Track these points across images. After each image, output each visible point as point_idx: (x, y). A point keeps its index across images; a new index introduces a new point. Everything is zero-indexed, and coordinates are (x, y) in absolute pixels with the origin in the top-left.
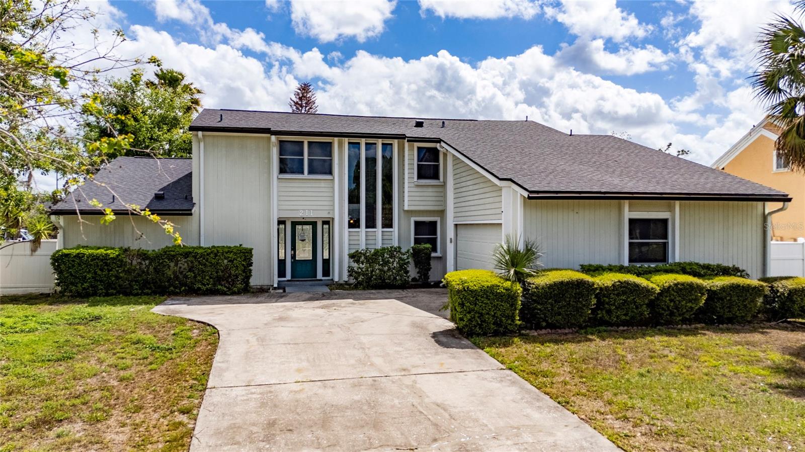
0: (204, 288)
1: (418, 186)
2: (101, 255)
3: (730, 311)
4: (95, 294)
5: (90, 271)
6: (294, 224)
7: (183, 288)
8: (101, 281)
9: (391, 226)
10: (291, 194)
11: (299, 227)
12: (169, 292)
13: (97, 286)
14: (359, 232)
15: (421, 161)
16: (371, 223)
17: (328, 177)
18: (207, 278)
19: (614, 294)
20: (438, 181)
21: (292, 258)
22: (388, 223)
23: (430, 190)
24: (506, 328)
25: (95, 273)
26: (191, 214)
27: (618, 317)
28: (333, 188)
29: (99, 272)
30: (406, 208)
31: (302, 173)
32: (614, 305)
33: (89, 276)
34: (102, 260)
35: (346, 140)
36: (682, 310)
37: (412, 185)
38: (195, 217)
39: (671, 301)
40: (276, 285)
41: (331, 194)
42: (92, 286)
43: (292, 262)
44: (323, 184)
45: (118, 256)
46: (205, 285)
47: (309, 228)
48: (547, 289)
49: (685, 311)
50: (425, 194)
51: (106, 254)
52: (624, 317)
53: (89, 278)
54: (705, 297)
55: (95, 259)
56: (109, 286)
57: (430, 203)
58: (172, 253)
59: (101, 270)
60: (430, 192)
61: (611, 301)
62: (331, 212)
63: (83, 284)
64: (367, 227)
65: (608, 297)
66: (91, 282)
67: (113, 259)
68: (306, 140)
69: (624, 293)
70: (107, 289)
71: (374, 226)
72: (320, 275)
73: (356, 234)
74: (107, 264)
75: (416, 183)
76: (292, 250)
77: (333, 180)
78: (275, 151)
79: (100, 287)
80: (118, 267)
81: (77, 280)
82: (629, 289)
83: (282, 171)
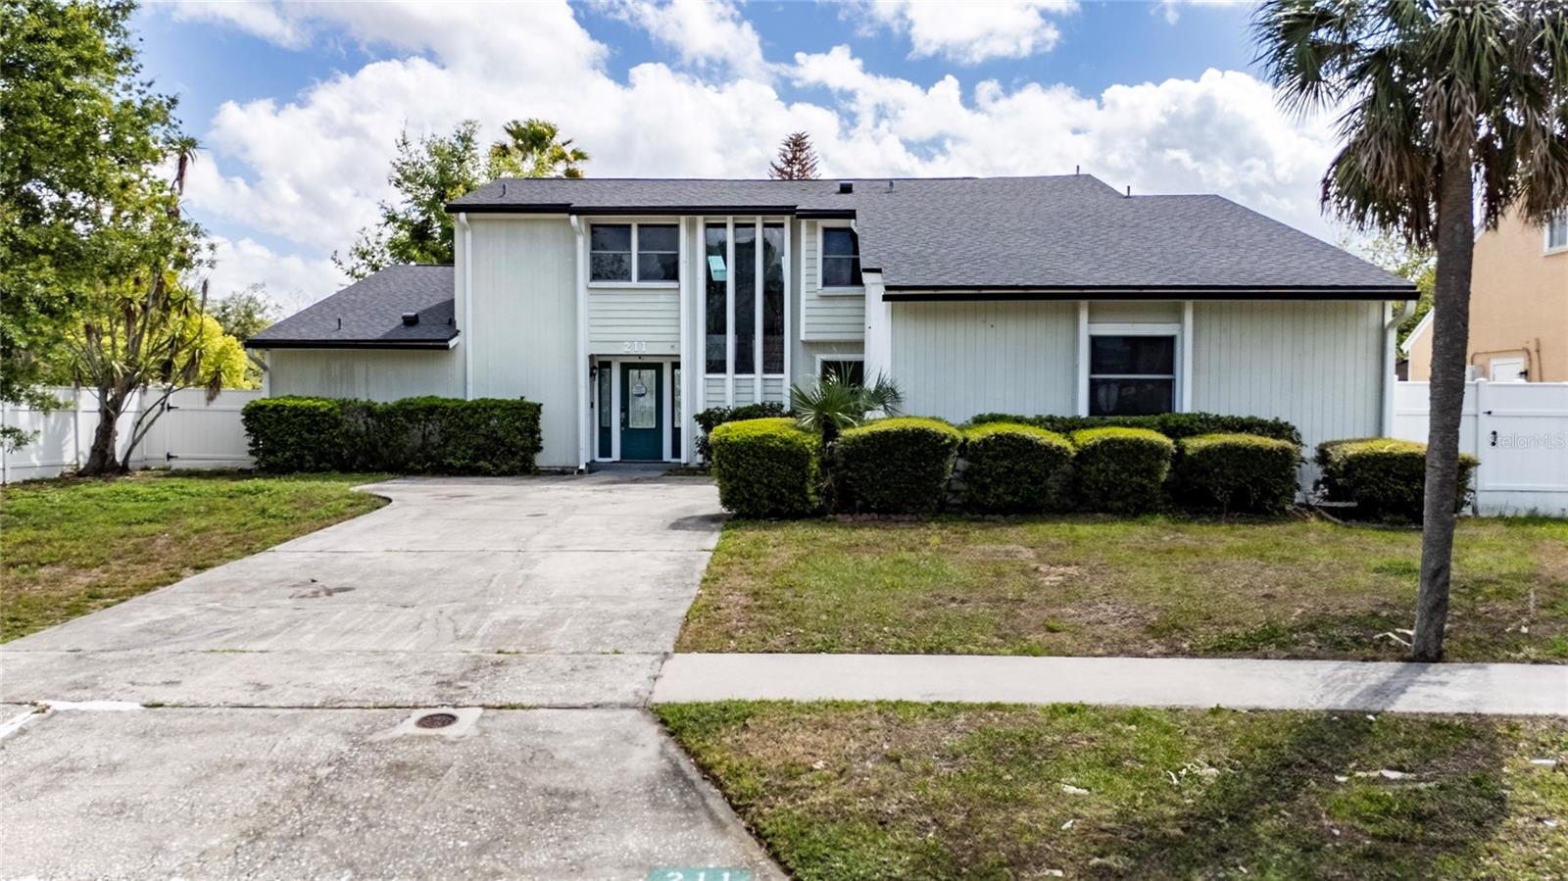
0: (458, 464)
1: (824, 297)
2: (308, 408)
5: (292, 433)
6: (626, 368)
7: (429, 464)
8: (310, 449)
9: (778, 369)
10: (610, 314)
11: (633, 373)
12: (408, 470)
13: (303, 457)
14: (723, 379)
15: (830, 253)
16: (744, 365)
17: (671, 284)
18: (463, 448)
19: (988, 457)
20: (858, 287)
21: (622, 424)
22: (774, 364)
23: (846, 304)
24: (791, 506)
25: (301, 435)
26: (450, 348)
27: (998, 497)
28: (678, 304)
29: (306, 435)
30: (803, 337)
31: (630, 279)
32: (989, 475)
33: (291, 440)
34: (309, 416)
35: (700, 219)
36: (1123, 490)
37: (814, 296)
38: (455, 355)
39: (1101, 471)
40: (582, 467)
41: (675, 315)
42: (297, 456)
43: (622, 432)
44: (662, 297)
45: (330, 410)
46: (459, 460)
47: (649, 375)
48: (861, 445)
49: (1127, 490)
50: (838, 312)
51: (314, 407)
52: (1009, 498)
53: (292, 444)
54: (1167, 468)
55: (300, 415)
56: (321, 457)
57: (845, 328)
60: (845, 308)
61: (983, 469)
62: (676, 345)
63: (284, 453)
65: (978, 462)
66: (295, 450)
67: (324, 414)
68: (635, 221)
70: (318, 462)
71: (752, 371)
72: (667, 456)
74: (317, 424)
75: (820, 292)
76: (622, 410)
77: (678, 289)
78: (583, 244)
79: (308, 457)
80: (331, 427)
81: (277, 447)
82: (1014, 448)
83: (596, 276)
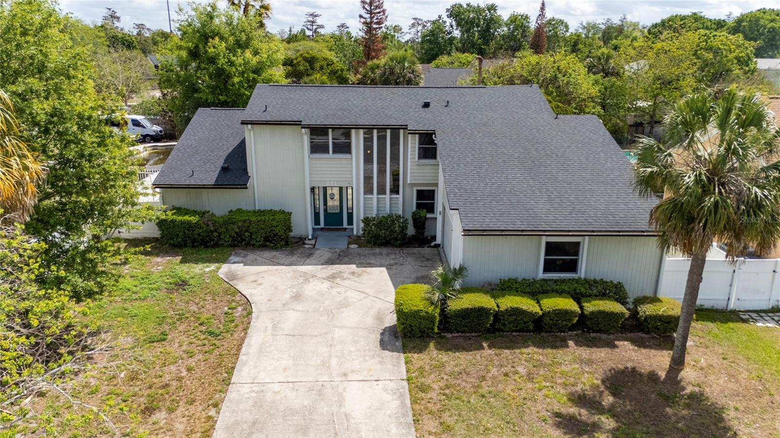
1: (418, 164)
2: (187, 221)
3: (597, 326)
4: (185, 245)
5: (181, 231)
8: (189, 237)
9: (398, 193)
10: (320, 169)
11: (329, 189)
13: (186, 241)
14: (372, 198)
15: (422, 145)
17: (348, 156)
18: (259, 237)
19: (507, 315)
20: (435, 160)
21: (324, 211)
22: (395, 190)
23: (429, 167)
26: (247, 188)
27: (510, 327)
28: (352, 164)
29: (187, 232)
30: (409, 182)
31: (328, 153)
32: (507, 321)
33: (181, 234)
34: (188, 224)
35: (362, 131)
37: (414, 164)
38: (250, 190)
39: (551, 319)
40: (310, 237)
41: (350, 169)
43: (324, 215)
44: (344, 162)
45: (198, 221)
46: (258, 242)
50: (426, 171)
51: (190, 221)
52: (515, 328)
53: (181, 236)
54: (577, 318)
56: (194, 241)
57: (428, 178)
58: (234, 220)
59: (188, 230)
60: (428, 169)
61: (505, 319)
62: (351, 183)
63: (177, 239)
64: (378, 194)
65: (503, 316)
66: (182, 238)
67: (195, 224)
68: (331, 128)
69: (515, 314)
71: (385, 193)
72: (345, 225)
73: (370, 199)
74: (191, 227)
75: (417, 162)
76: (324, 205)
77: (352, 158)
78: (306, 138)
79: (189, 241)
80: (198, 229)
81: (174, 237)
83: (312, 152)
